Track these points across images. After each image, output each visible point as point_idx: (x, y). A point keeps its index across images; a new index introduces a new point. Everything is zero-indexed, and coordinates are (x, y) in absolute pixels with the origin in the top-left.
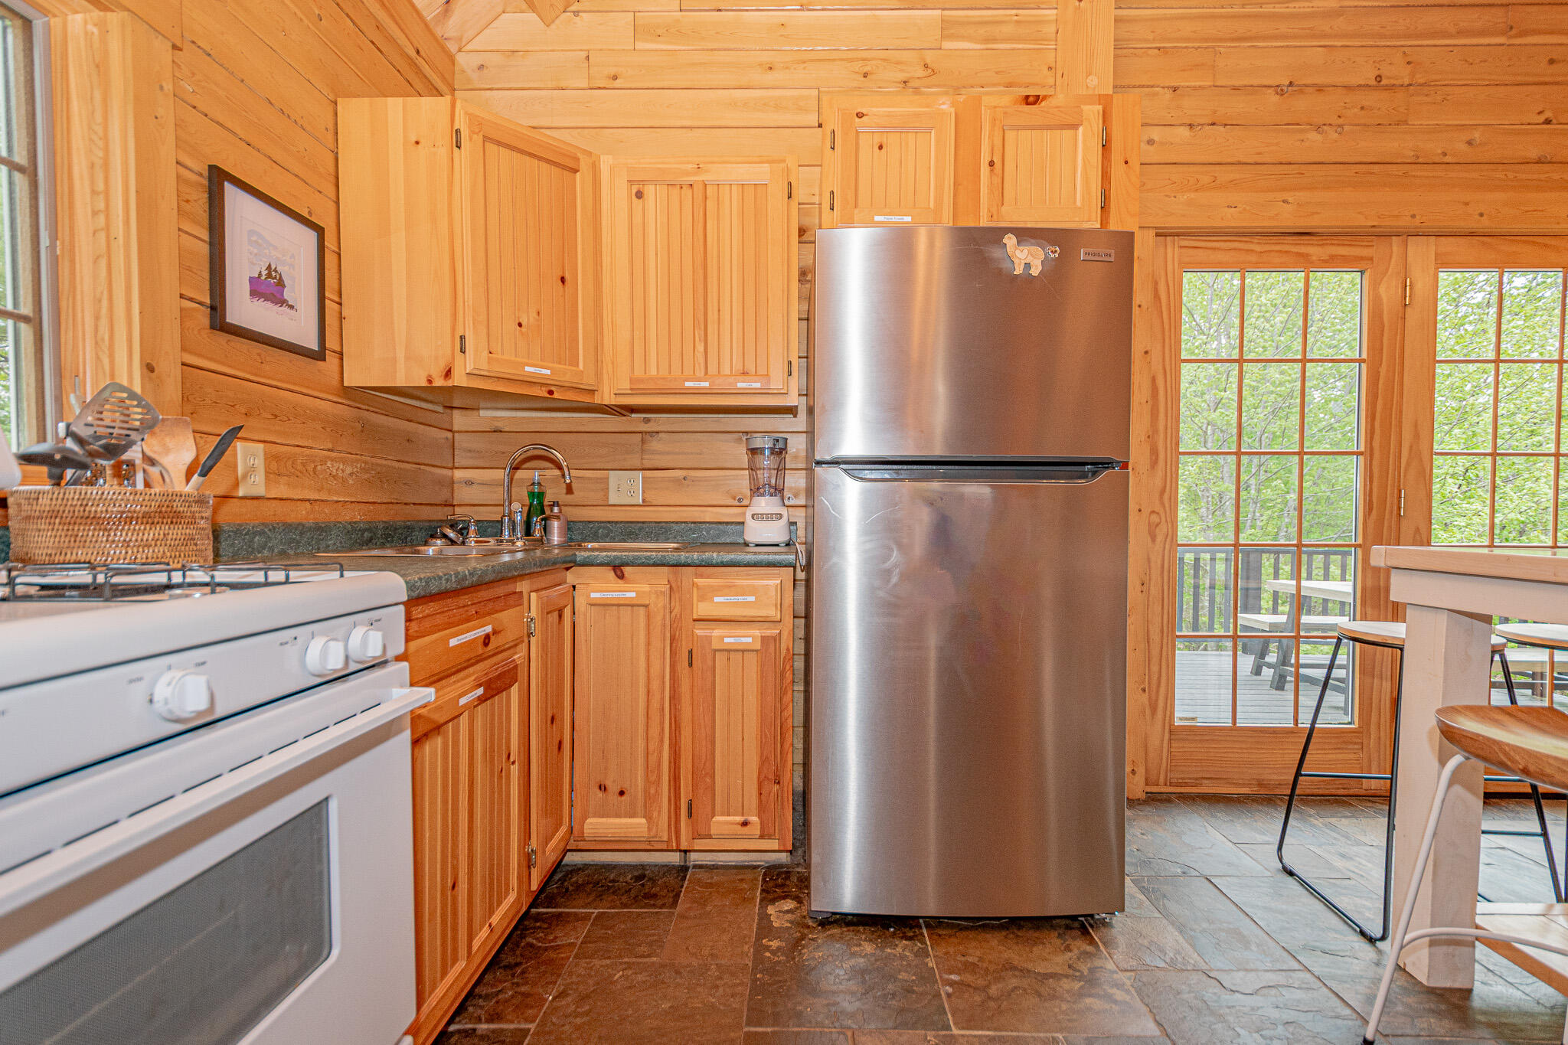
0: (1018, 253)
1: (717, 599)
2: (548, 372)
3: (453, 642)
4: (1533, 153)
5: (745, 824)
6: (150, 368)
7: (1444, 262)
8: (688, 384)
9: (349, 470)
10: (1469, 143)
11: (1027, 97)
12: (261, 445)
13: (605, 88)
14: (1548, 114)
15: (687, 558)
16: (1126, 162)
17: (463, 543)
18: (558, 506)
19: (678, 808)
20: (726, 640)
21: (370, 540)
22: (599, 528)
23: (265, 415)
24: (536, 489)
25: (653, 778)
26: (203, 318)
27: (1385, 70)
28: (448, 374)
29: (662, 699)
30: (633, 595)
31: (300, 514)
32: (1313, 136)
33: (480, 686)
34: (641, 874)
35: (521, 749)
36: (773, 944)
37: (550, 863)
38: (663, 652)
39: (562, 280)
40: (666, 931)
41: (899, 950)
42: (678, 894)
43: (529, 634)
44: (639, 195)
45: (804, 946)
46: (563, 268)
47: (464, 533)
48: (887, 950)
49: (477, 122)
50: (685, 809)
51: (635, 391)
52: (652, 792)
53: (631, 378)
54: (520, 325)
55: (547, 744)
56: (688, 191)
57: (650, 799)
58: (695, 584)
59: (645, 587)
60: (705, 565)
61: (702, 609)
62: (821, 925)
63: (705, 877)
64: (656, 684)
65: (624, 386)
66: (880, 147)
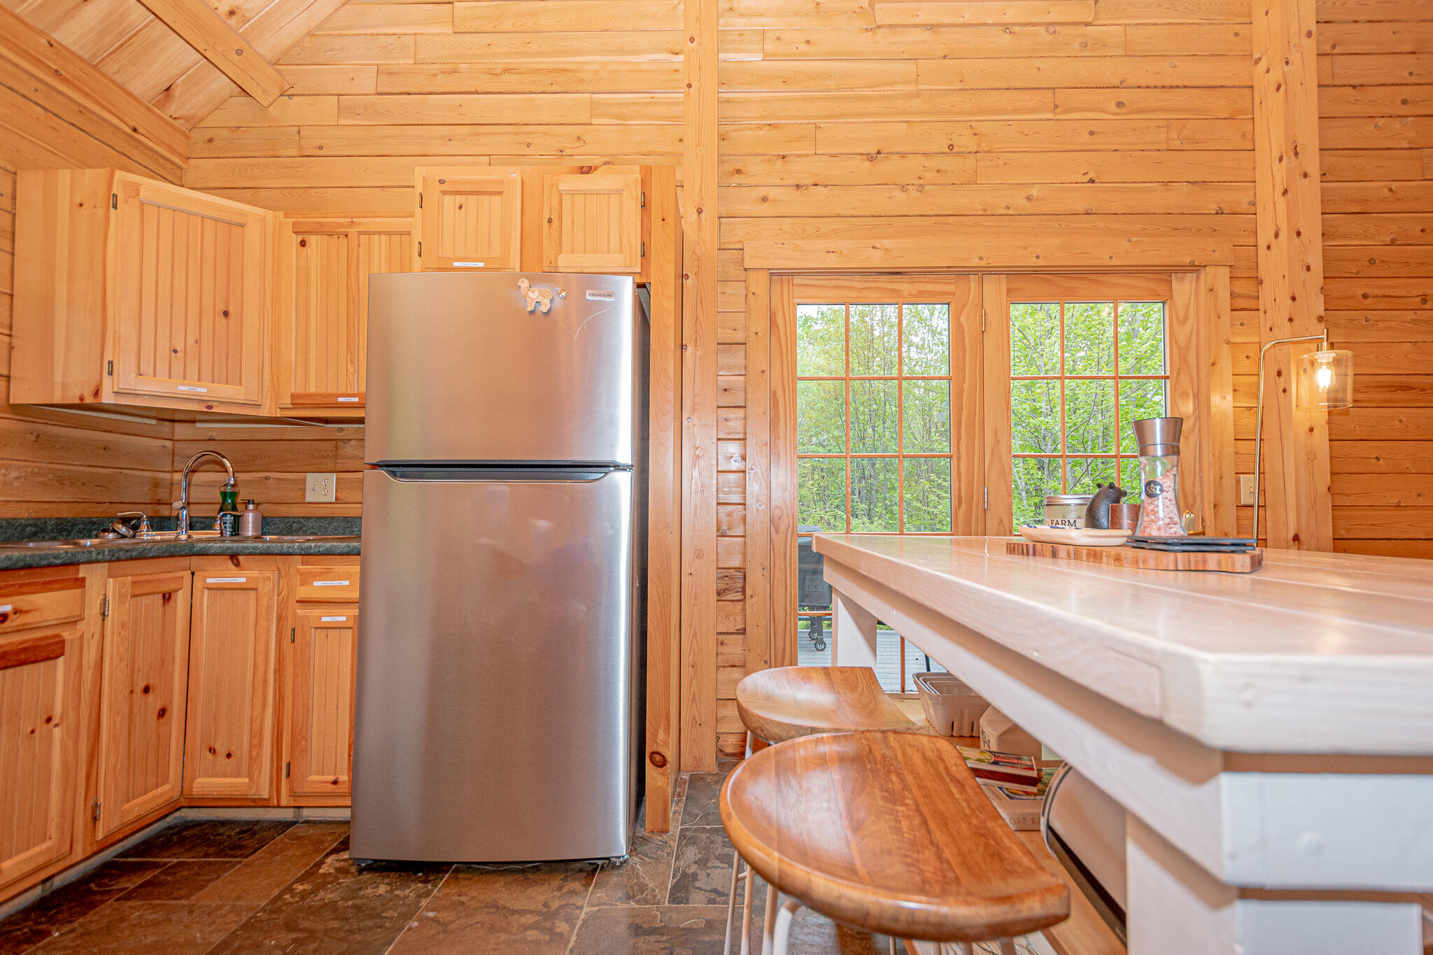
0: (530, 294)
1: (316, 583)
2: (205, 390)
4: (1080, 208)
5: (335, 782)
7: (1014, 296)
8: (340, 399)
9: (14, 474)
10: (1029, 198)
11: (582, 167)
13: (312, 156)
14: (1091, 175)
15: (289, 547)
16: (663, 220)
17: (134, 536)
18: (253, 503)
19: (279, 769)
20: (324, 619)
21: (35, 534)
22: (292, 522)
24: (229, 489)
25: (255, 741)
27: (956, 141)
28: (97, 393)
29: (266, 672)
30: (244, 580)
32: (897, 193)
34: (250, 828)
35: (71, 713)
36: (301, 888)
37: (131, 817)
38: (268, 631)
39: (226, 314)
40: (218, 877)
41: (407, 892)
42: (263, 846)
43: (103, 615)
44: (303, 243)
45: (325, 889)
46: (227, 304)
47: (135, 528)
48: (397, 892)
49: (136, 189)
50: (285, 770)
51: (296, 406)
52: (254, 753)
53: (292, 395)
54: (175, 351)
55: (131, 710)
56: (343, 240)
57: (254, 760)
58: (298, 570)
59: (255, 574)
60: (305, 553)
61: (303, 592)
62: (361, 871)
63: (300, 830)
64: (261, 659)
65: (287, 401)
66: (460, 207)
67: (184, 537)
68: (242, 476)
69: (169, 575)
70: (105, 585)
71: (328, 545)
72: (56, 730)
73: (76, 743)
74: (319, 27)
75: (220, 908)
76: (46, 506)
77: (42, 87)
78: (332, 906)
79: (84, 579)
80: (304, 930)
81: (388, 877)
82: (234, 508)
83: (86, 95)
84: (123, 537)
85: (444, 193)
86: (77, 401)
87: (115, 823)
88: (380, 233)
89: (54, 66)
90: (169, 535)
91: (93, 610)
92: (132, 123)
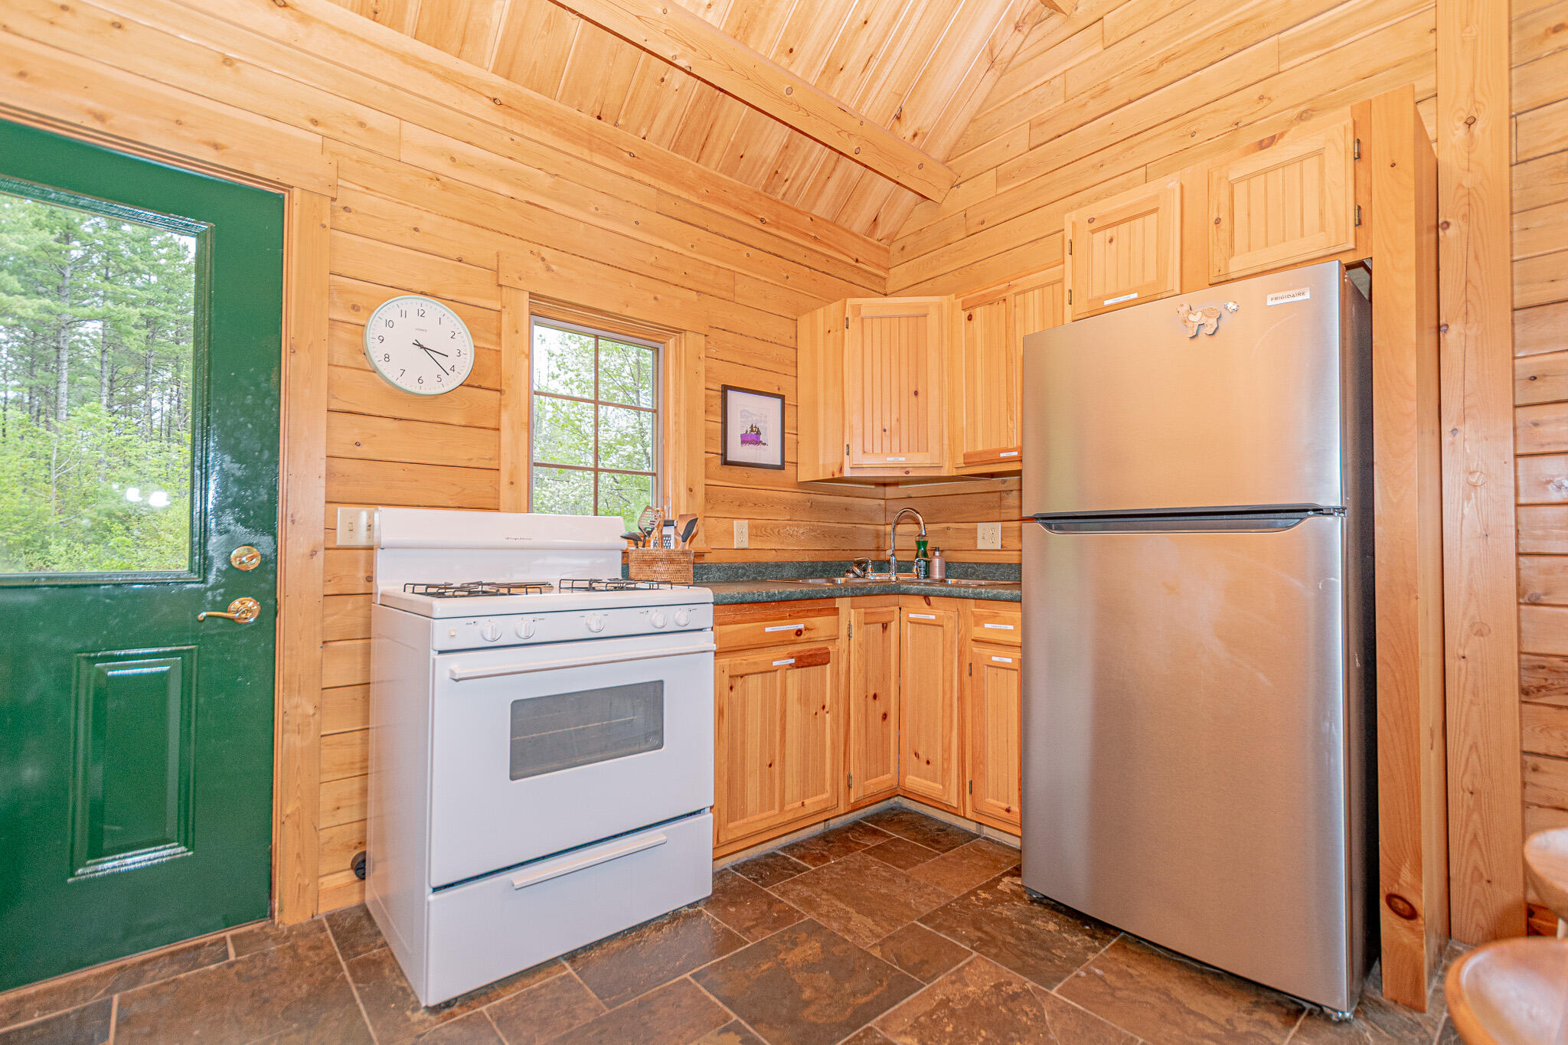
1: (987, 626)
2: (903, 459)
3: (768, 630)
5: (1008, 810)
6: (691, 490)
8: (1002, 455)
9: (801, 531)
11: (1262, 141)
12: (747, 521)
13: (976, 233)
17: (864, 577)
18: (939, 550)
19: (964, 785)
20: (994, 659)
21: (812, 573)
22: (969, 567)
23: (749, 504)
24: (921, 539)
25: (946, 756)
26: (718, 460)
28: (841, 470)
29: (951, 697)
30: (933, 617)
31: (770, 557)
33: (792, 658)
34: (945, 829)
35: (835, 705)
36: (983, 895)
37: (868, 792)
38: (952, 663)
39: (916, 393)
40: (924, 861)
41: (1075, 939)
42: (954, 848)
43: (849, 636)
44: (970, 318)
45: (1003, 905)
46: (917, 385)
47: (865, 570)
48: (1065, 935)
49: (857, 309)
50: (969, 787)
51: (968, 464)
52: (945, 766)
53: (964, 455)
54: (885, 431)
55: (866, 711)
56: (1002, 305)
57: (946, 771)
58: (972, 612)
59: (941, 613)
60: (977, 598)
61: (977, 632)
62: (1032, 901)
63: (983, 845)
64: (947, 684)
65: (960, 461)
66: (1111, 241)
67: (894, 579)
68: (930, 527)
69: (885, 609)
70: (849, 614)
71: (995, 592)
72: (827, 715)
73: (838, 728)
74: (978, 112)
75: (926, 886)
76: (817, 552)
77: (808, 253)
78: (1007, 921)
79: (838, 608)
80: (986, 933)
81: (1057, 917)
82: (925, 554)
83: (830, 246)
84: (858, 577)
85: (1093, 232)
86: (831, 477)
87: (861, 794)
88: (1033, 289)
89: (813, 235)
90: (884, 577)
91: (844, 632)
92: (855, 256)
